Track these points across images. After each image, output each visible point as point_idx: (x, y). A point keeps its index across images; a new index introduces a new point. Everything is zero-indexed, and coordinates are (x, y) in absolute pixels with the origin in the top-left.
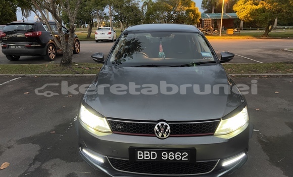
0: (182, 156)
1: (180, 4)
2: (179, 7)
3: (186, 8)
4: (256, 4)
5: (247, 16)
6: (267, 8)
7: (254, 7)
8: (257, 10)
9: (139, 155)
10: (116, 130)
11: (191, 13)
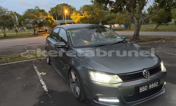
0: (156, 84)
1: (41, 14)
2: (41, 16)
3: (46, 17)
4: (82, 15)
5: (78, 21)
6: (87, 17)
7: (81, 16)
8: (83, 18)
9: (140, 90)
10: (126, 80)
11: (49, 20)
